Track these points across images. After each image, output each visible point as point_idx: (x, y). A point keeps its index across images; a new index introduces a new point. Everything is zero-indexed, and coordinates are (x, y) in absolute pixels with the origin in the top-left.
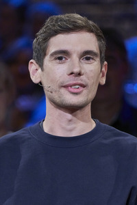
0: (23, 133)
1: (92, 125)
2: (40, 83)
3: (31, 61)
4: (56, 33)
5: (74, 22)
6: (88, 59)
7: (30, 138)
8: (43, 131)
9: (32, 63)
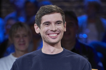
0: (34, 53)
1: (62, 50)
2: (39, 33)
3: (35, 24)
4: (44, 14)
5: (51, 9)
6: (58, 24)
7: (36, 55)
8: (42, 52)
9: (35, 25)
